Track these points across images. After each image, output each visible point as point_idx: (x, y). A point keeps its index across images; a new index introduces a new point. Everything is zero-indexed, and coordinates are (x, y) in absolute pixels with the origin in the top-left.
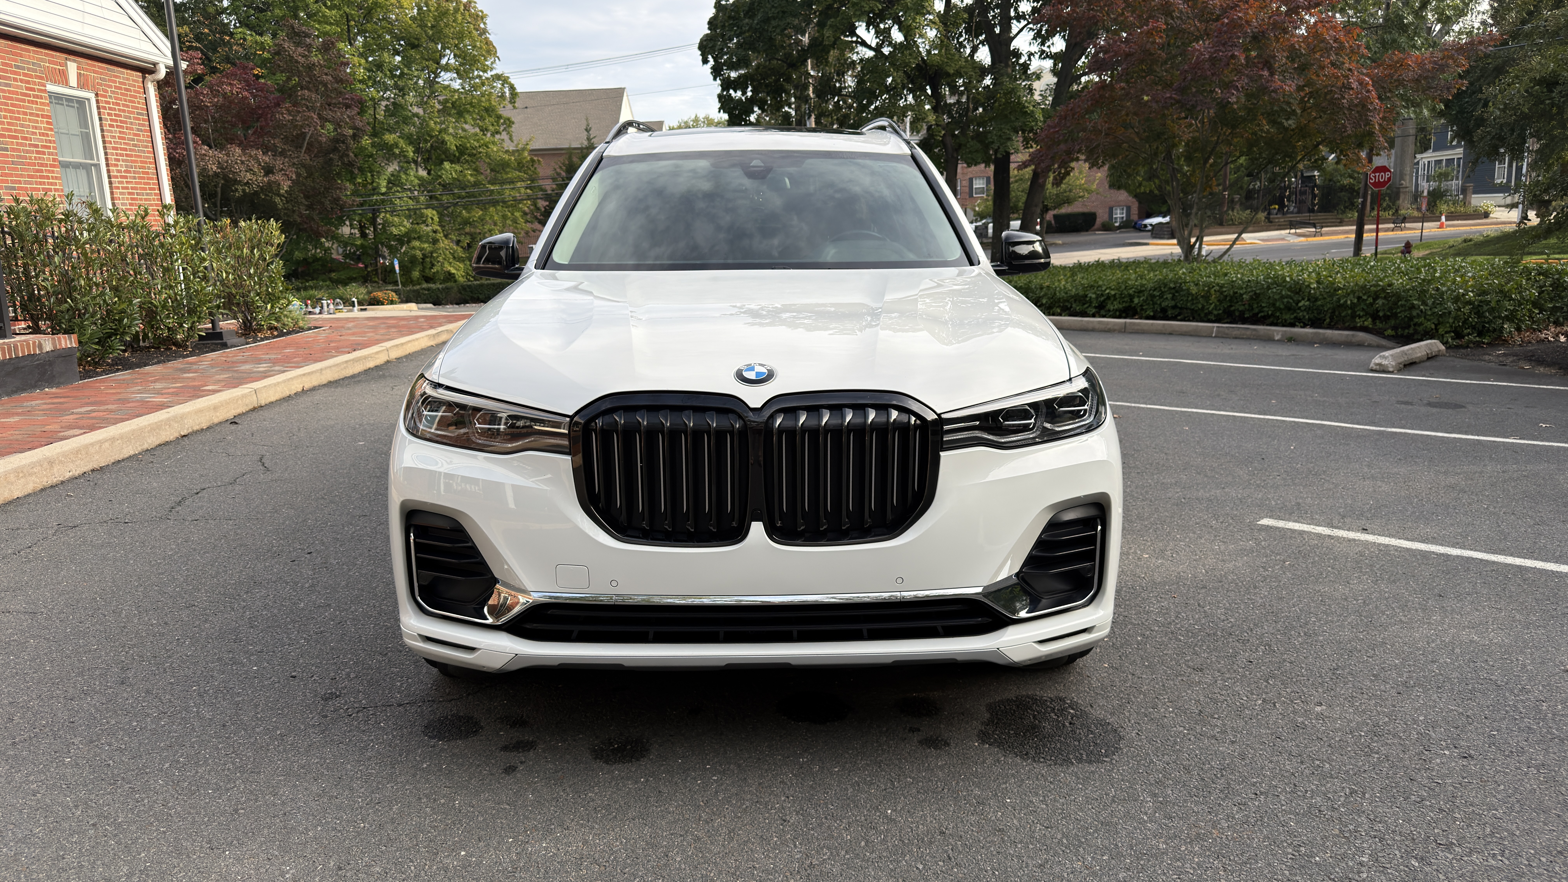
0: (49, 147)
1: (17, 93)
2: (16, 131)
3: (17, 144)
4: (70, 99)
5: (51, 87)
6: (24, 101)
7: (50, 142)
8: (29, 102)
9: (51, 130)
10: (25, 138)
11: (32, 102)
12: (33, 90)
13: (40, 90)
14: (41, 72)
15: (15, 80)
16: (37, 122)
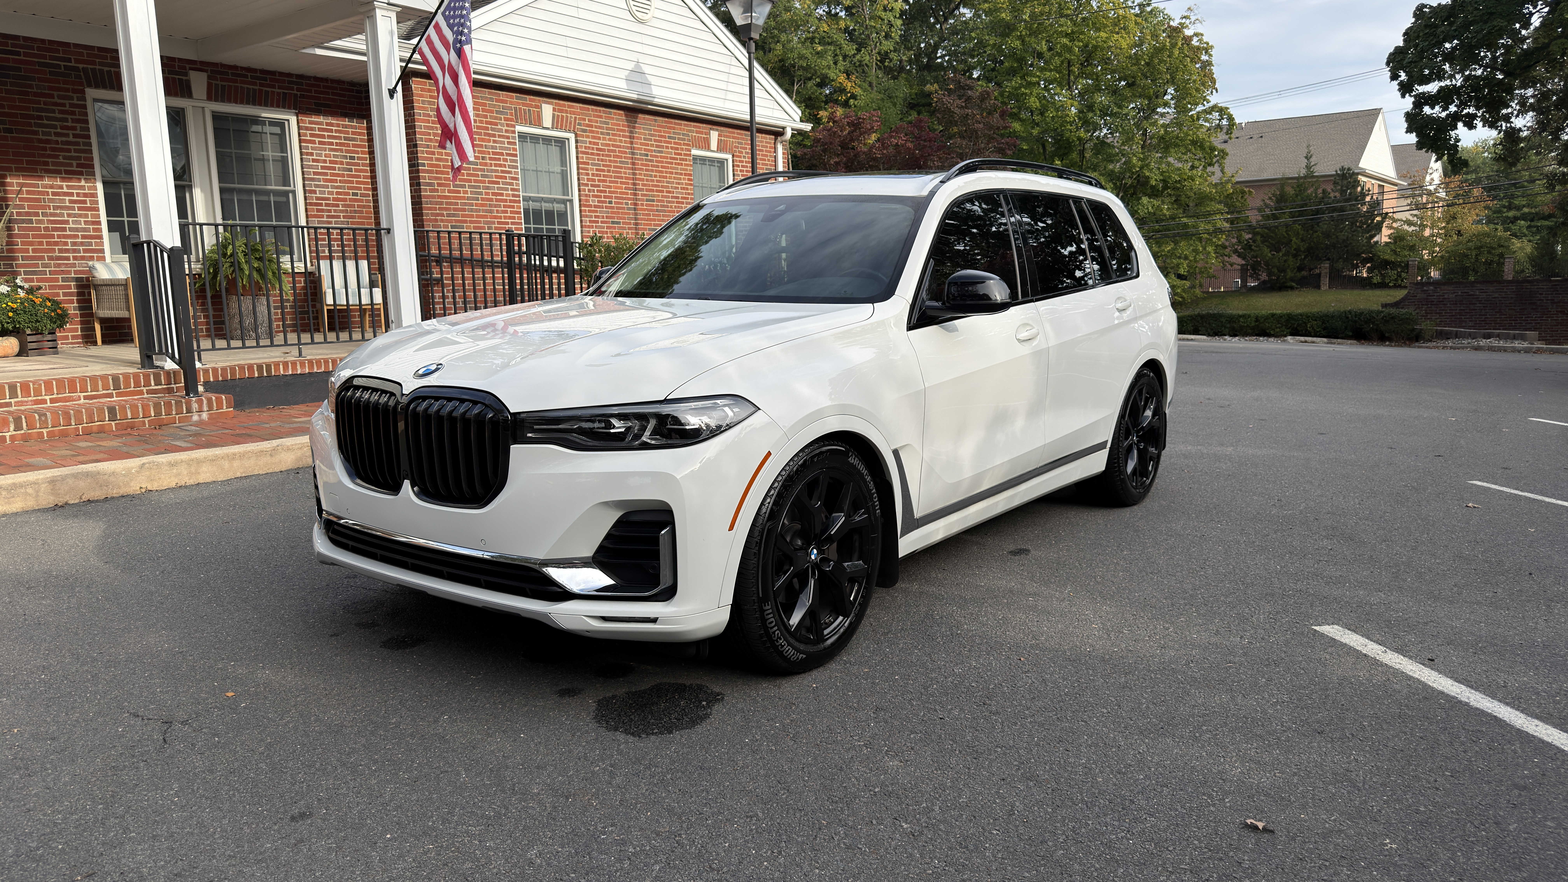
0: (688, 198)
1: (667, 158)
2: (662, 186)
3: (662, 196)
4: (712, 161)
5: (695, 152)
6: (672, 163)
7: (689, 194)
8: (676, 164)
9: (691, 185)
10: (669, 192)
11: (678, 164)
12: (680, 154)
13: (685, 155)
14: (689, 140)
15: (667, 147)
16: (680, 179)
